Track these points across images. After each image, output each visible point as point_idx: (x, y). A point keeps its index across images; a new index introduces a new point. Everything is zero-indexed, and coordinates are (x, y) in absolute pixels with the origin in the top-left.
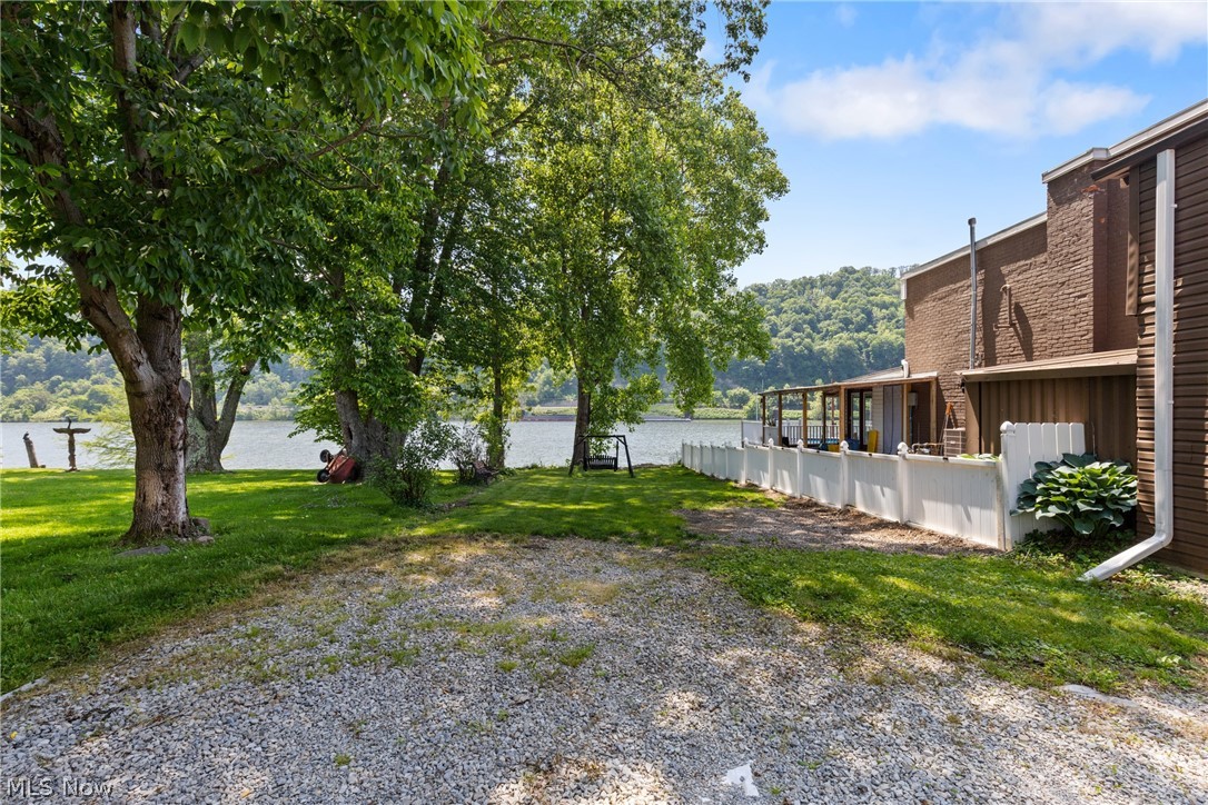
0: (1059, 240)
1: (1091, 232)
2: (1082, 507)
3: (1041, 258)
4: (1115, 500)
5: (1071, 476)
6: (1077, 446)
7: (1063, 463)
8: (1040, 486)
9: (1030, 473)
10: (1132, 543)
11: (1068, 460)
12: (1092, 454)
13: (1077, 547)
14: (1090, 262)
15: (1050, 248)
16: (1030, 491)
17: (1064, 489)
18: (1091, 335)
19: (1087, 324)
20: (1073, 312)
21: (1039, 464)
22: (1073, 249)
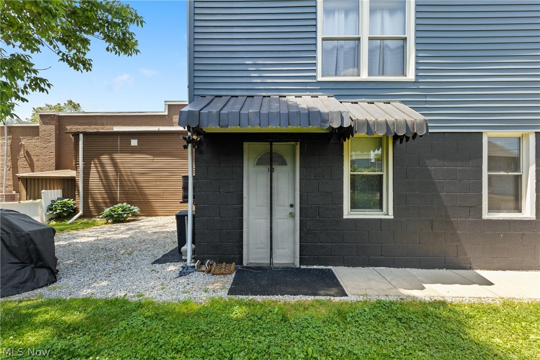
0: (44, 134)
1: (54, 135)
2: (65, 209)
3: (37, 137)
4: (71, 206)
5: (61, 203)
6: (60, 196)
7: (58, 200)
8: (54, 206)
9: (50, 203)
10: (76, 215)
11: (58, 199)
12: (64, 197)
13: (63, 219)
14: (54, 143)
15: (40, 135)
16: (51, 208)
17: (60, 206)
18: (54, 164)
19: (53, 161)
20: (49, 157)
21: (52, 201)
22: (48, 138)
